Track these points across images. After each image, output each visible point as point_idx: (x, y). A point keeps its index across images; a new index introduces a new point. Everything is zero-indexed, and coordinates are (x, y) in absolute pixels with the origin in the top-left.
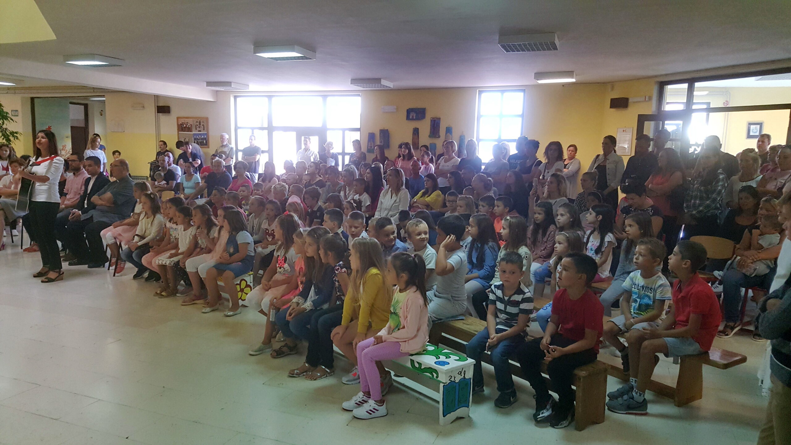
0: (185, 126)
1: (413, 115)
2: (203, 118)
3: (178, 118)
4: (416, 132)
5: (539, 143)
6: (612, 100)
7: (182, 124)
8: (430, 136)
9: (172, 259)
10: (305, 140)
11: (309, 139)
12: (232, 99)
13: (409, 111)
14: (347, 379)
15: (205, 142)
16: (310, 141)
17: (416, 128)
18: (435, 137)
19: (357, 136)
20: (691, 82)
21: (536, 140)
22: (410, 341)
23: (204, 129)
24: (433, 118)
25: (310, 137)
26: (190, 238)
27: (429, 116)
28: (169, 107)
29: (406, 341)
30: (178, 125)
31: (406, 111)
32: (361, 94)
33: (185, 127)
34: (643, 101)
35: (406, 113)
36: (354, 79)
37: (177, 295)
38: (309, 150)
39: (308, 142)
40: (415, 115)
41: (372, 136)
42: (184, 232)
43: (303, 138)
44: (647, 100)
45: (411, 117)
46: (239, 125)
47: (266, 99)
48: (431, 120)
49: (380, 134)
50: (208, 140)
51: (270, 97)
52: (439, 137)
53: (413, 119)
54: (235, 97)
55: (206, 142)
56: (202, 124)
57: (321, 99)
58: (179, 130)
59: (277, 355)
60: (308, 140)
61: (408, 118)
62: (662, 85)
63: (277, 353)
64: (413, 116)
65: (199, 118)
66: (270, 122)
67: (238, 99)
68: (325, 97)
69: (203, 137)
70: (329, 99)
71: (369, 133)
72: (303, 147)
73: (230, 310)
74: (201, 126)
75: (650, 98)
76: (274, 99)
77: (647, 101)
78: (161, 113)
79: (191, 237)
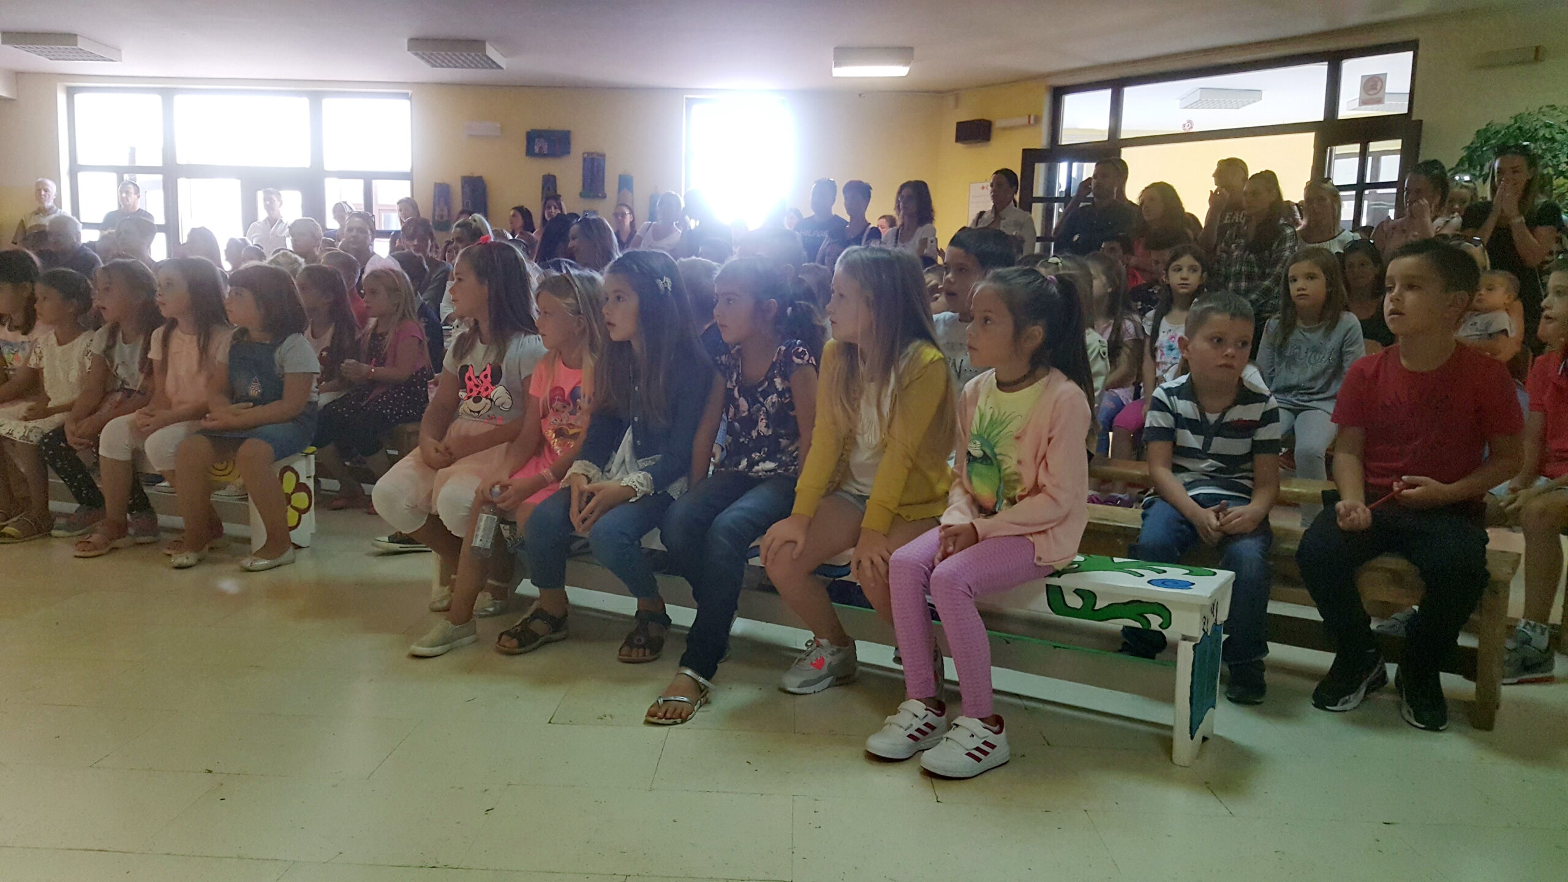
1: (539, 145)
4: (549, 184)
5: (871, 188)
6: (959, 124)
8: (582, 195)
9: (31, 424)
10: (268, 199)
11: (279, 196)
12: (62, 98)
13: (532, 137)
14: (798, 680)
17: (549, 175)
18: (596, 196)
19: (403, 190)
20: (1117, 85)
21: (865, 181)
22: (1056, 530)
24: (589, 154)
25: (281, 192)
26: (82, 365)
27: (579, 147)
29: (1044, 532)
31: (525, 135)
32: (410, 92)
34: (1023, 126)
35: (524, 143)
36: (417, 39)
37: (54, 532)
38: (281, 221)
39: (277, 203)
40: (544, 146)
41: (442, 192)
42: (59, 350)
43: (260, 195)
44: (1032, 122)
45: (537, 150)
46: (81, 160)
47: (157, 99)
48: (584, 160)
49: (463, 187)
51: (167, 94)
52: (604, 197)
53: (541, 155)
54: (71, 92)
57: (304, 102)
59: (521, 645)
60: (275, 198)
61: (530, 152)
62: (1058, 94)
63: (520, 640)
64: (541, 148)
66: (169, 153)
67: (78, 97)
68: (317, 95)
71: (436, 184)
73: (264, 553)
75: (1038, 120)
76: (178, 99)
77: (1032, 125)
79: (88, 364)
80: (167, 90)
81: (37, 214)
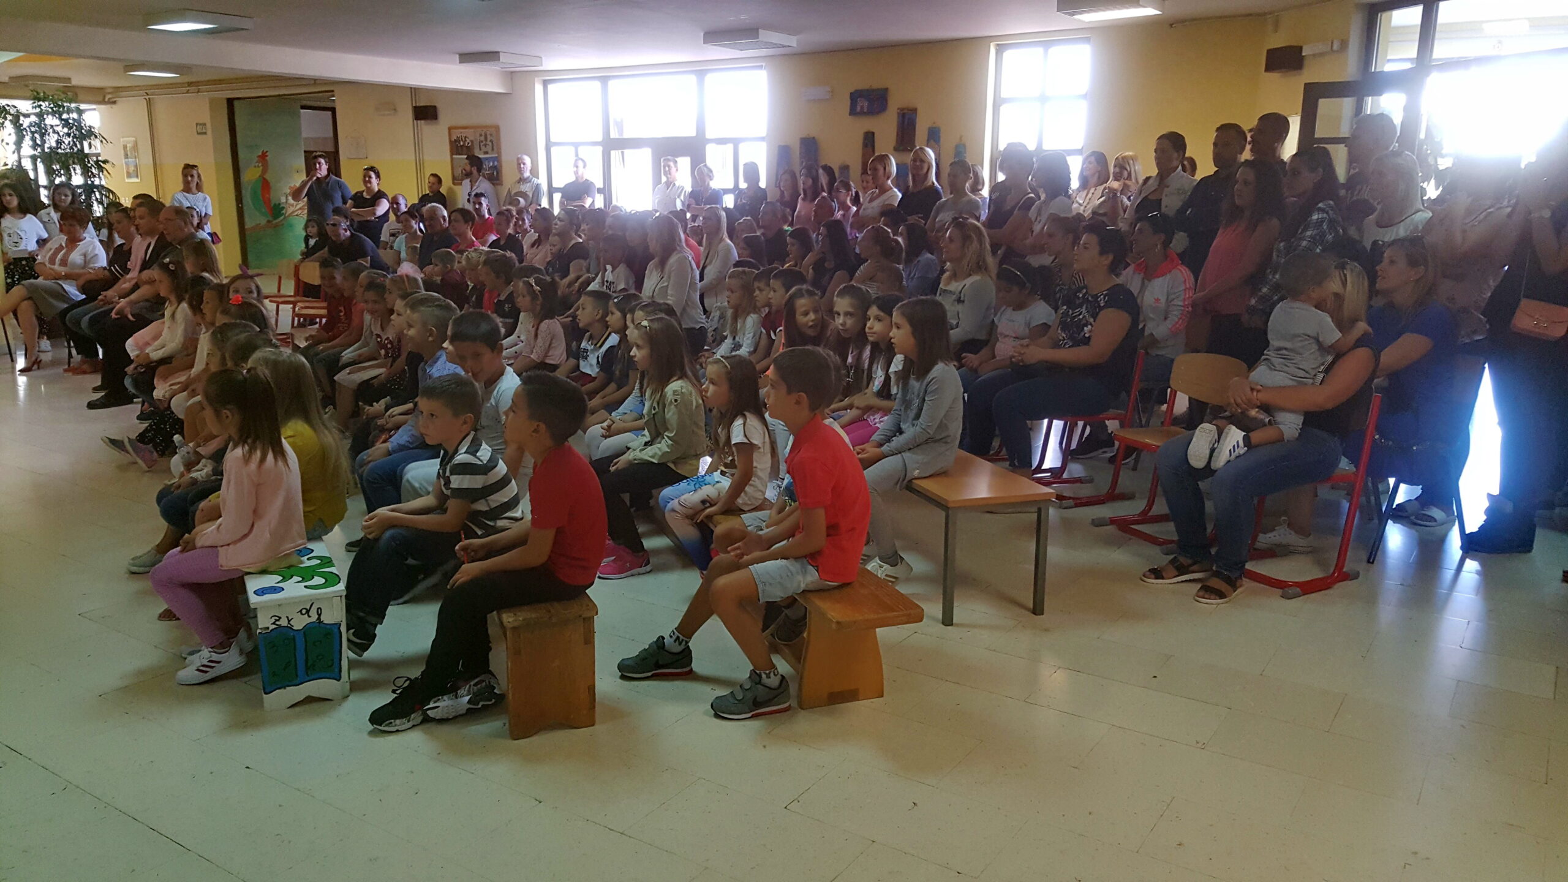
0: (462, 144)
1: (862, 103)
2: (491, 127)
3: (450, 129)
4: (869, 139)
6: (1271, 52)
7: (457, 141)
10: (668, 166)
11: (676, 162)
12: (539, 90)
13: (855, 97)
15: (495, 173)
16: (676, 167)
17: (869, 132)
23: (493, 149)
24: (903, 109)
25: (677, 159)
27: (895, 104)
28: (435, 107)
30: (451, 142)
31: (849, 97)
32: (764, 64)
33: (461, 146)
34: (1326, 54)
35: (849, 102)
36: (709, 33)
38: (674, 185)
39: (673, 169)
40: (866, 104)
41: (787, 153)
43: (664, 160)
44: (1335, 47)
45: (859, 109)
46: (553, 139)
47: (597, 84)
48: (899, 114)
49: (800, 148)
50: (501, 171)
51: (604, 80)
53: (862, 113)
54: (545, 83)
55: (497, 173)
56: (489, 138)
57: (692, 79)
58: (452, 154)
60: (672, 164)
61: (853, 112)
62: (1373, 12)
64: (862, 107)
65: (486, 127)
66: (606, 128)
67: (550, 87)
68: (701, 74)
69: (491, 164)
70: (710, 78)
71: (781, 147)
72: (664, 179)
74: (488, 142)
75: (1344, 44)
76: (612, 83)
77: (1336, 51)
78: (420, 119)
80: (604, 77)
81: (519, 182)
